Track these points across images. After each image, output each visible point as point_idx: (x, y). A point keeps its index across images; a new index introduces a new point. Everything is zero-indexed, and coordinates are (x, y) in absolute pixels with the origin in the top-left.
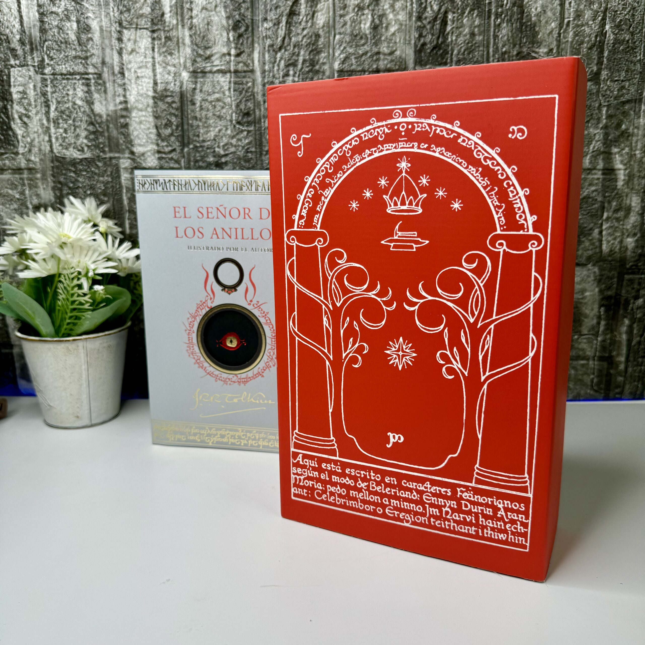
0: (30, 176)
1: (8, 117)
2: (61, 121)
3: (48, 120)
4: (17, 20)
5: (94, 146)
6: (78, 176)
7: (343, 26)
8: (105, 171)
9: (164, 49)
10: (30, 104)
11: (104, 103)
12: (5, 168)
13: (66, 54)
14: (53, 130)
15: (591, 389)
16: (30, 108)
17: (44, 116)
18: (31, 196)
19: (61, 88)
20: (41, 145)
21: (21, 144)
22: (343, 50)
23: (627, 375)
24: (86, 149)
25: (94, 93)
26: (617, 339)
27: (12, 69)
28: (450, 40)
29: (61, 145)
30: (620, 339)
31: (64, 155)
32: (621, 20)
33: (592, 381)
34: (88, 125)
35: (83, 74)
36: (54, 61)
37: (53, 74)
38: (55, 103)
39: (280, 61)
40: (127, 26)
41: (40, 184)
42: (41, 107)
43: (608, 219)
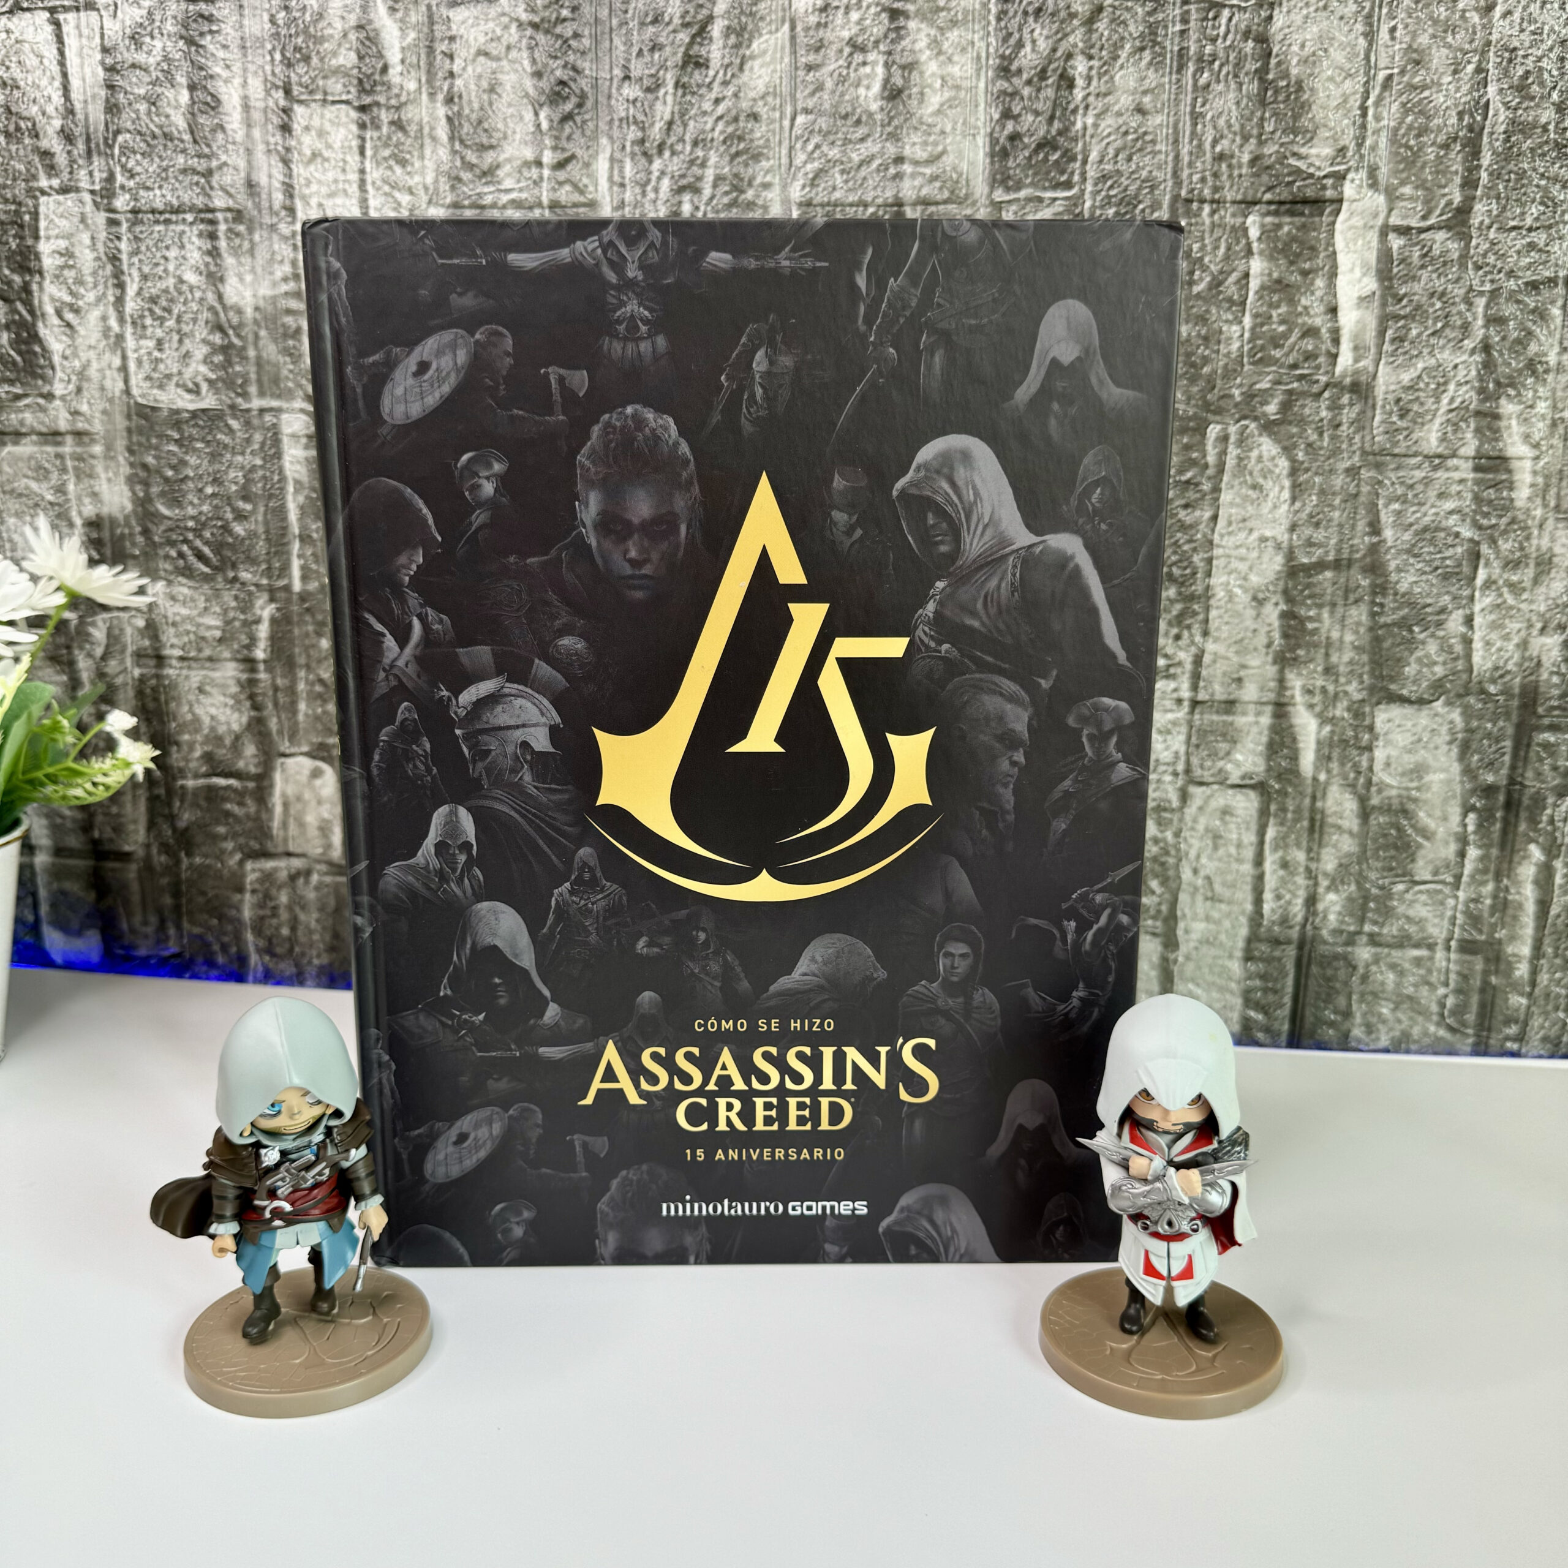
0: (79, 450)
1: (32, 312)
2: (148, 321)
3: (121, 320)
4: (57, 84)
5: (224, 381)
6: (186, 453)
7: (813, 94)
8: (248, 441)
9: (387, 153)
10: (80, 282)
11: (249, 278)
12: (24, 430)
13: (164, 164)
14: (130, 343)
15: (1438, 1024)
16: (82, 291)
17: (111, 308)
18: (79, 498)
19: (151, 243)
20: (104, 378)
21: (59, 374)
22: (813, 152)
23: (1537, 991)
24: (204, 387)
25: (225, 255)
26: (1510, 897)
27: (43, 199)
28: (1079, 125)
29: (148, 378)
30: (1517, 897)
31: (156, 400)
32: (1528, 72)
33: (1442, 1005)
34: (211, 332)
35: (201, 211)
36: (137, 179)
37: (135, 211)
38: (137, 279)
39: (659, 179)
40: (303, 97)
41: (99, 469)
42: (106, 287)
43: (1489, 584)
